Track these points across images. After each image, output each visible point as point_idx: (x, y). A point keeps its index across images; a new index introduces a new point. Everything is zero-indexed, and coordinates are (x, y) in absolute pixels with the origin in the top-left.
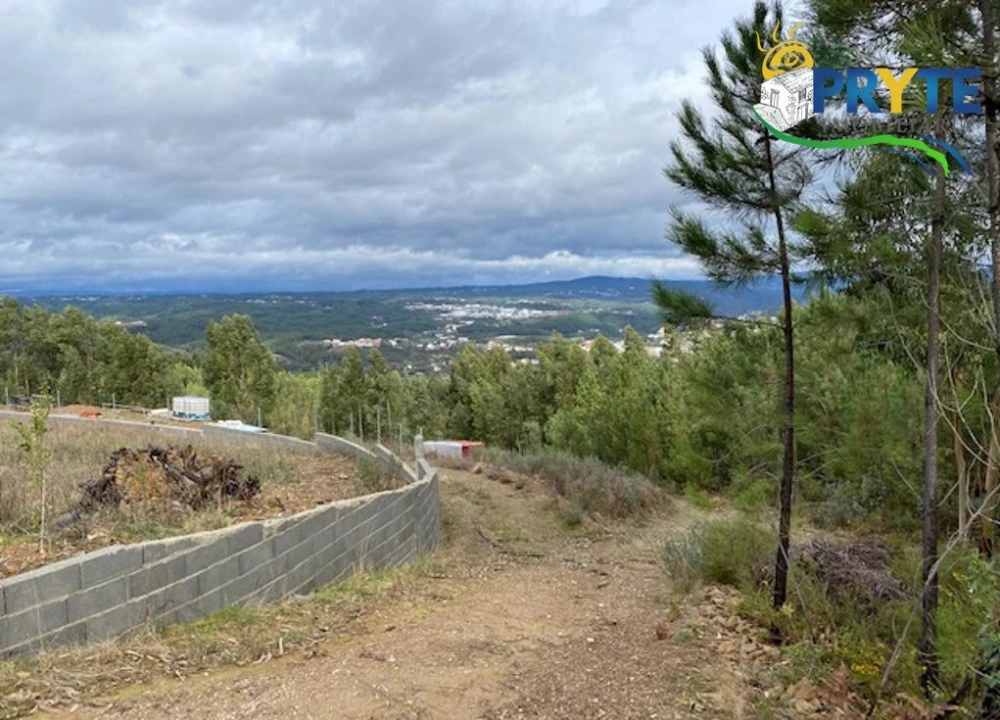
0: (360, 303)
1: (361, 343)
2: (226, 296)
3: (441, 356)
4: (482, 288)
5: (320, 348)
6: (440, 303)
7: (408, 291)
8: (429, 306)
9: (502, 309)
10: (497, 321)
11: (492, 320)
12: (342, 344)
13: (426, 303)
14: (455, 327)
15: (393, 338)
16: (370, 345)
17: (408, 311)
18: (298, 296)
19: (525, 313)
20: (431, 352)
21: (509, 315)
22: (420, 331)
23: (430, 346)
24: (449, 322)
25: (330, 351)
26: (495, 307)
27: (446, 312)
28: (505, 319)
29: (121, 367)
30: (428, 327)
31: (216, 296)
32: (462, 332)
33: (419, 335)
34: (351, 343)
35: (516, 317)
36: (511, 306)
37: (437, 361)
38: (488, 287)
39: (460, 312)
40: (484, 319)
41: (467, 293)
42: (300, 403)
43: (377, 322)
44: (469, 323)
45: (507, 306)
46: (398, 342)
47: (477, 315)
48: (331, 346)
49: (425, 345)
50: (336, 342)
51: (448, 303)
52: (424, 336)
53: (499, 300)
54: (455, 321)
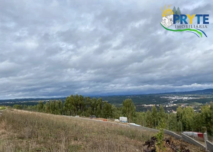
0: (150, 97)
1: (150, 105)
2: (122, 96)
3: (169, 109)
4: (178, 92)
5: (142, 106)
6: (168, 96)
7: (160, 94)
8: (166, 97)
9: (184, 97)
10: (183, 100)
11: (182, 100)
12: (146, 105)
13: (165, 96)
14: (172, 102)
15: (158, 104)
16: (153, 106)
17: (161, 98)
18: (137, 95)
19: (191, 98)
20: (167, 108)
21: (187, 99)
22: (164, 103)
23: (167, 106)
24: (171, 101)
25: (144, 107)
26: (182, 97)
27: (170, 98)
28: (185, 100)
29: (106, 110)
30: (166, 102)
31: (120, 96)
32: (175, 103)
33: (164, 104)
34: (148, 105)
35: (188, 99)
36: (187, 97)
37: (168, 110)
38: (180, 92)
39: (174, 98)
40: (180, 100)
41: (175, 94)
42: (139, 119)
43: (154, 101)
44: (176, 101)
45: (185, 97)
46: (159, 105)
47: (178, 99)
48: (144, 106)
49: (166, 106)
50: (145, 105)
51: (170, 96)
52: (165, 104)
53: (184, 95)
54: (173, 100)
